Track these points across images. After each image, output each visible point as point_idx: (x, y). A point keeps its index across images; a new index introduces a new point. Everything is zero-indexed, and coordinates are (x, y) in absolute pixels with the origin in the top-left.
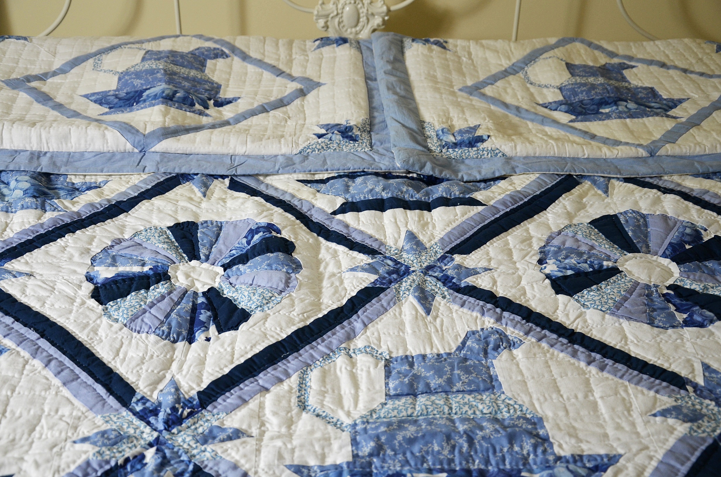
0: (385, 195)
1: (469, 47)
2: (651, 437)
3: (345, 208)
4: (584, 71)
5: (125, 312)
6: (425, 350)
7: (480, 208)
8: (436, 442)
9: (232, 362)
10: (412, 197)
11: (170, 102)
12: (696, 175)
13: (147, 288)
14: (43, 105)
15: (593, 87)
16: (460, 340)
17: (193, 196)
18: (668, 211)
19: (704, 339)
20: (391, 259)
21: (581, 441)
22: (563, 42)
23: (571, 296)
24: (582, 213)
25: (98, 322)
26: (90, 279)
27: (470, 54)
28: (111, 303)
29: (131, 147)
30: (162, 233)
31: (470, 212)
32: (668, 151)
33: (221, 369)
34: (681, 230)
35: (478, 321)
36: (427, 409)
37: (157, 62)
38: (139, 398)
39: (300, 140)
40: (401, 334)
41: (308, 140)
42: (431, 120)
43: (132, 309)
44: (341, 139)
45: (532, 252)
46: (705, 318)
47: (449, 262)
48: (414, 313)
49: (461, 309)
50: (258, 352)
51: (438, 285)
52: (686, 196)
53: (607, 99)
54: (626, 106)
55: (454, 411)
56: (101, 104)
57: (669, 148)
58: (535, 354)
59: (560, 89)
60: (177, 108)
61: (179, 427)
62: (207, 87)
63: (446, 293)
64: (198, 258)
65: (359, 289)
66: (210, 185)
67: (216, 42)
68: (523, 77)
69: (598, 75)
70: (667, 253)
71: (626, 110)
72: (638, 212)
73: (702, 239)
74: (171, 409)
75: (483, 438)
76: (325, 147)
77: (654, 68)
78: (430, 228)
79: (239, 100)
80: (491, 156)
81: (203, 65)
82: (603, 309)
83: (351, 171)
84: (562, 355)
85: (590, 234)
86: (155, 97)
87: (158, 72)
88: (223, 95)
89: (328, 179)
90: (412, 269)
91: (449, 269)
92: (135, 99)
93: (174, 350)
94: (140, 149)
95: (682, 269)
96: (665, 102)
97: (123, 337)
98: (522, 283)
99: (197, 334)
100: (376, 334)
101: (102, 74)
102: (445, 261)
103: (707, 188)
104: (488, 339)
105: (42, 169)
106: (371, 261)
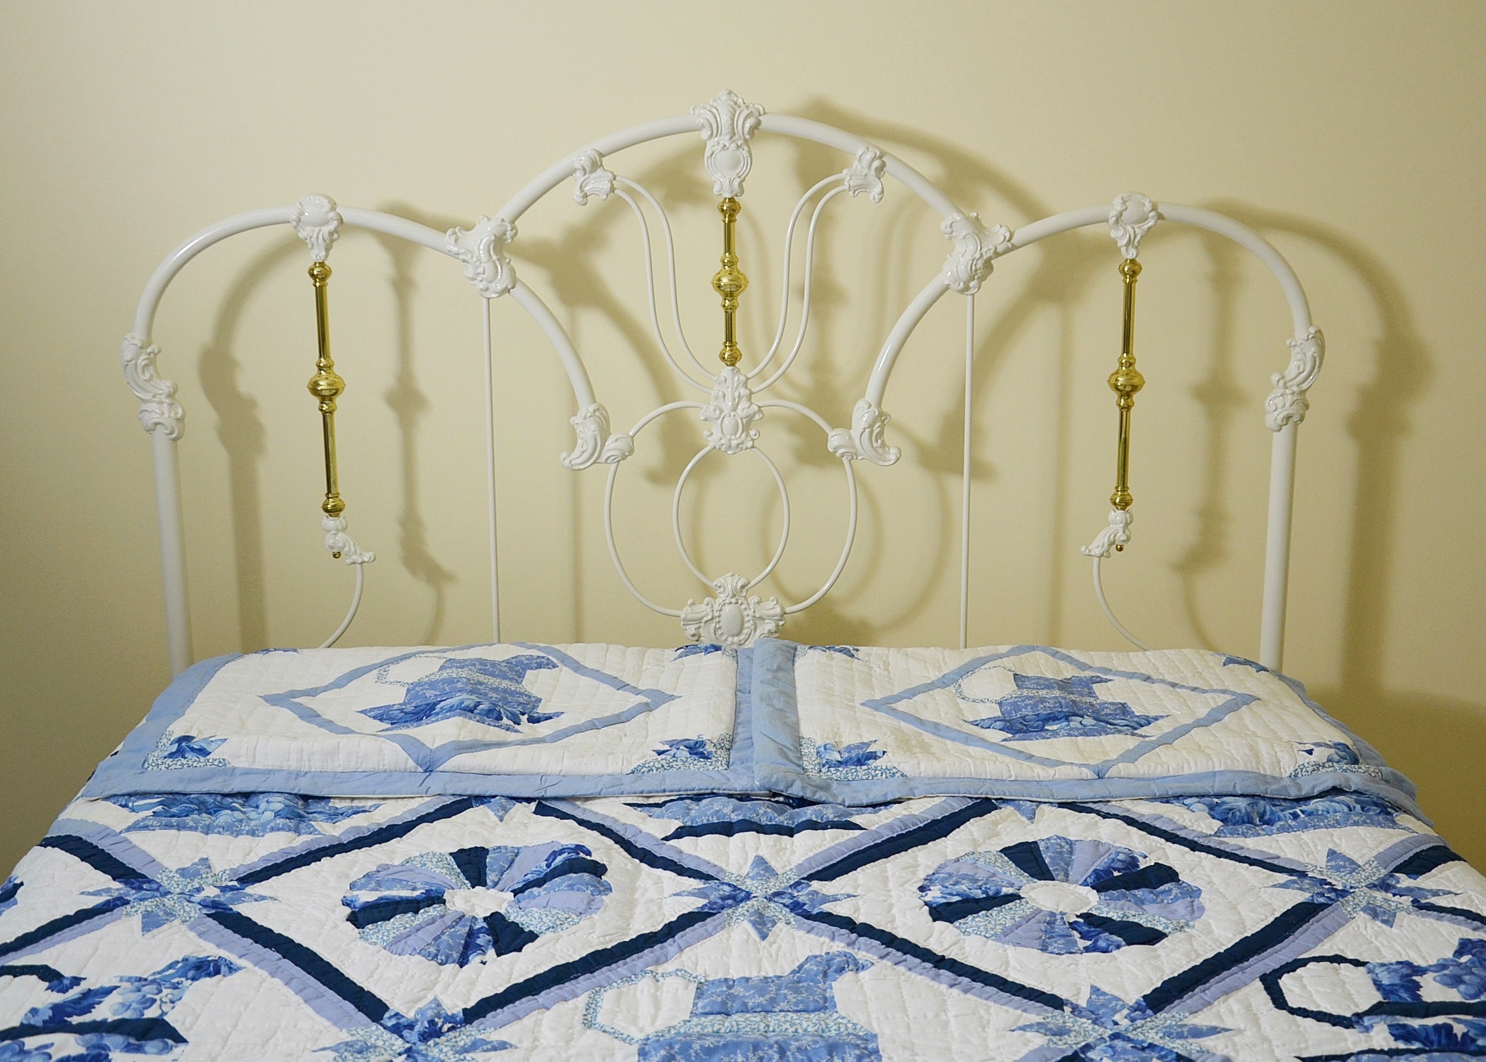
0: (735, 818)
1: (887, 657)
2: (1002, 1050)
3: (679, 834)
4: (1037, 684)
5: (386, 934)
6: (751, 973)
7: (858, 832)
8: (740, 1053)
9: (509, 982)
10: (771, 821)
11: (470, 714)
12: (1153, 799)
13: (416, 912)
14: (308, 722)
15: (1043, 700)
16: (797, 964)
17: (486, 821)
18: (1103, 836)
19: (1103, 964)
20: (729, 885)
21: (917, 1055)
22: (1018, 651)
23: (951, 922)
24: (994, 841)
25: (352, 945)
26: (346, 903)
27: (887, 665)
28: (370, 926)
29: (414, 764)
30: (441, 858)
31: (843, 836)
32: (1120, 771)
33: (494, 988)
34: (1112, 856)
35: (824, 946)
36: (738, 1025)
37: (460, 670)
38: (392, 1014)
39: (633, 757)
40: (725, 958)
41: (644, 757)
42: (812, 736)
43: (395, 931)
44: (689, 755)
45: (915, 880)
46: (1110, 943)
47: (803, 889)
48: (745, 937)
49: (807, 935)
50: (542, 972)
51: (784, 912)
52: (1130, 821)
53: (1057, 714)
54: (1081, 723)
55: (771, 1029)
56: (381, 720)
57: (1122, 768)
58: (885, 976)
59: (1000, 704)
60: (478, 721)
61: (437, 1040)
62: (521, 700)
63: (792, 920)
64: (484, 884)
65: (681, 913)
66: (510, 809)
67: (540, 649)
68: (954, 691)
69: (1054, 688)
70: (1089, 880)
71: (1080, 726)
72: (1064, 839)
73: (1138, 866)
74: (429, 1022)
75: (799, 1049)
76: (666, 766)
77: (1136, 682)
78: (788, 854)
79: (562, 716)
80: (887, 777)
81: (521, 675)
82: (988, 935)
83: (695, 792)
84: (920, 978)
85: (996, 861)
86: (451, 709)
87: (458, 681)
88: (541, 710)
89: (665, 802)
90: (753, 895)
91: (802, 896)
92: (425, 713)
93: (440, 972)
94: (424, 768)
95: (1102, 898)
96: (1136, 719)
97: (380, 959)
98: (893, 911)
99: (470, 958)
100: (693, 958)
101: (387, 686)
102: (799, 888)
103: (1161, 813)
104: (831, 962)
105: (299, 790)
106: (703, 886)
